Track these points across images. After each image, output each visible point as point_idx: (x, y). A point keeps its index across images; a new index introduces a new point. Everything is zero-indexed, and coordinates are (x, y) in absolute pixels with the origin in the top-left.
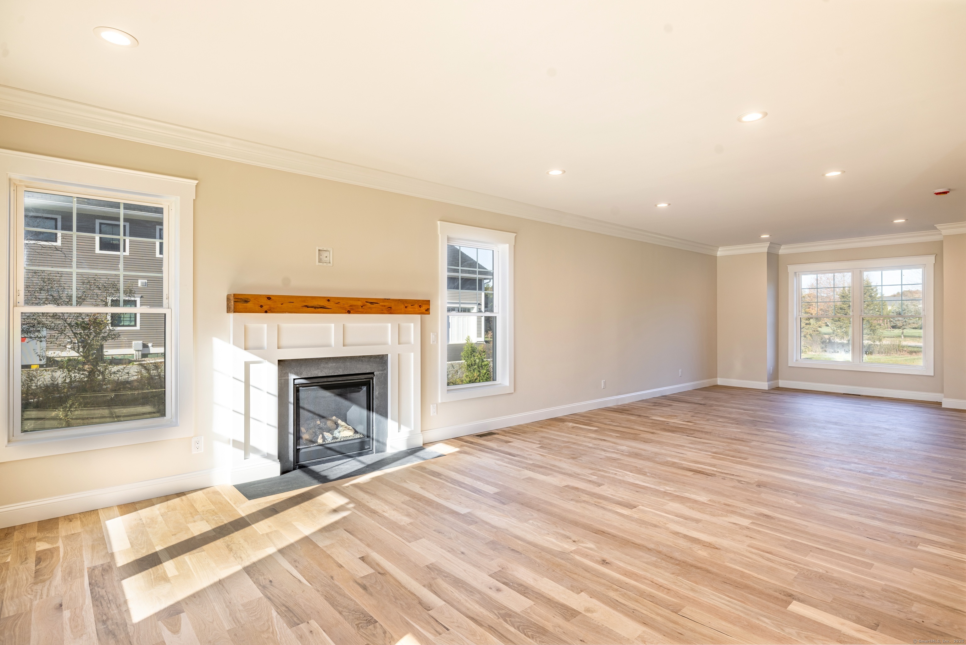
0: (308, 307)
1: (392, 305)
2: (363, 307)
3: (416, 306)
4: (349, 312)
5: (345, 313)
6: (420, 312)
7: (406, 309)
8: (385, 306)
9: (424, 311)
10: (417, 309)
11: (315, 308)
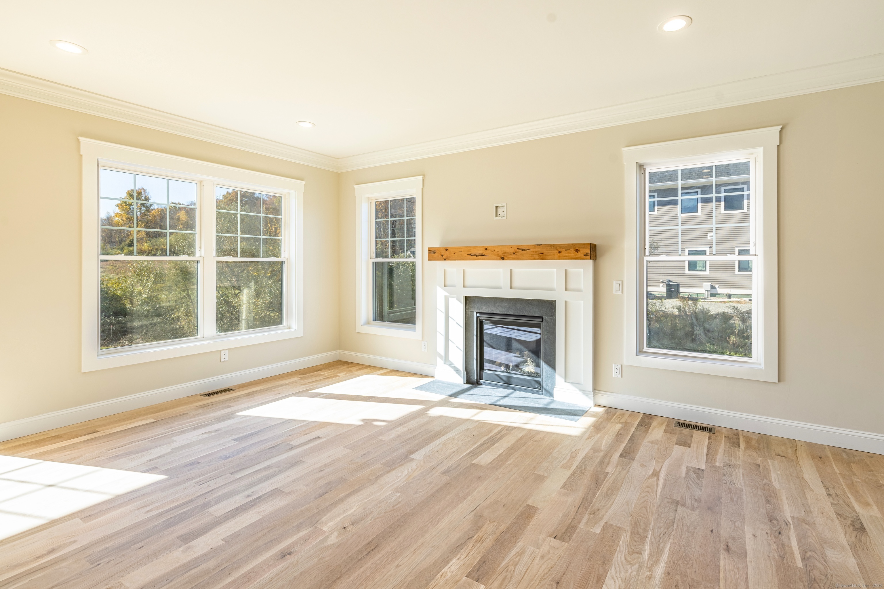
0: (471, 255)
1: (544, 250)
2: (515, 254)
3: (572, 250)
4: (503, 259)
5: (500, 259)
6: (577, 257)
7: (559, 254)
8: (536, 252)
9: (582, 255)
10: (572, 254)
11: (476, 256)
